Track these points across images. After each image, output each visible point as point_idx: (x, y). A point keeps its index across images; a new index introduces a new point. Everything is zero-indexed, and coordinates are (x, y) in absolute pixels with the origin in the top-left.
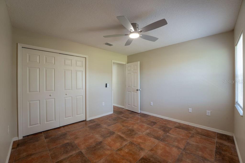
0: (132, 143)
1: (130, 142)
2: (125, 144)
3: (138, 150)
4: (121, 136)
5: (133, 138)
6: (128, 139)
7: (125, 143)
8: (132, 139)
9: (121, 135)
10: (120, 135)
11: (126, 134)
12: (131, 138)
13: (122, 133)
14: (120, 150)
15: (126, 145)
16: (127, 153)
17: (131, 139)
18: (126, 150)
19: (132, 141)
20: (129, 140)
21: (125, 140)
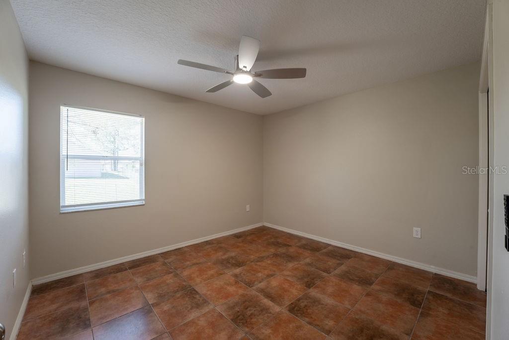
0: (250, 284)
1: (252, 287)
2: (262, 283)
3: (242, 274)
4: (271, 300)
5: (243, 295)
6: (254, 293)
7: (262, 285)
8: (245, 292)
9: (270, 302)
10: (273, 304)
11: (259, 306)
12: (247, 295)
13: (269, 309)
14: (269, 276)
15: (260, 282)
16: (259, 272)
17: (248, 293)
18: (260, 275)
19: (247, 288)
20: (252, 292)
21: (262, 291)
